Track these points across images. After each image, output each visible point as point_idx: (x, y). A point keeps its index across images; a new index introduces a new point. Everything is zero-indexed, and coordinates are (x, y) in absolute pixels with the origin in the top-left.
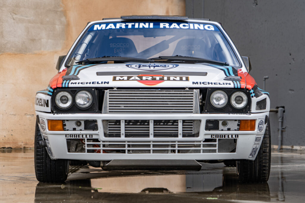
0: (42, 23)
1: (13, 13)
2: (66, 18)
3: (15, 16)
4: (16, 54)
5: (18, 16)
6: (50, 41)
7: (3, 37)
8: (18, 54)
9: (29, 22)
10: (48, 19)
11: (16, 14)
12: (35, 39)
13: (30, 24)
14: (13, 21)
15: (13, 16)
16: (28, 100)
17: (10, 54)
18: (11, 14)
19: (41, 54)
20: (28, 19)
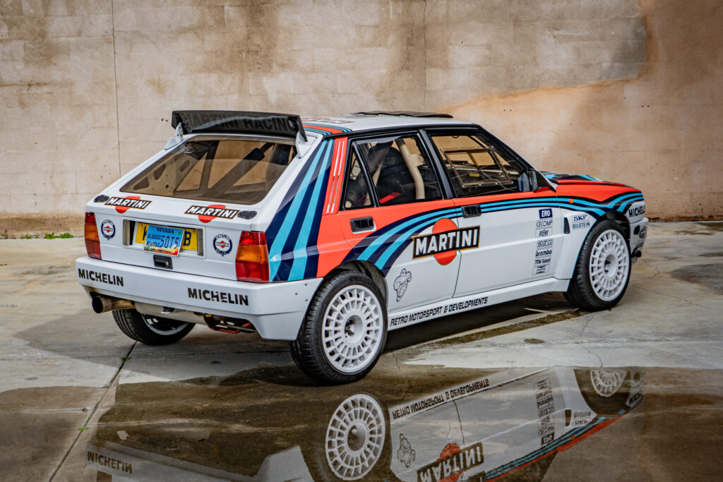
0: (602, 39)
1: (554, 28)
2: (646, 28)
3: (556, 33)
4: (558, 89)
5: (562, 32)
6: (616, 64)
7: (536, 65)
8: (561, 88)
9: (581, 39)
10: (613, 33)
11: (558, 30)
12: (591, 64)
13: (581, 43)
14: (552, 40)
15: (554, 33)
16: (579, 154)
17: (547, 89)
18: (550, 30)
19: (601, 86)
20: (579, 34)
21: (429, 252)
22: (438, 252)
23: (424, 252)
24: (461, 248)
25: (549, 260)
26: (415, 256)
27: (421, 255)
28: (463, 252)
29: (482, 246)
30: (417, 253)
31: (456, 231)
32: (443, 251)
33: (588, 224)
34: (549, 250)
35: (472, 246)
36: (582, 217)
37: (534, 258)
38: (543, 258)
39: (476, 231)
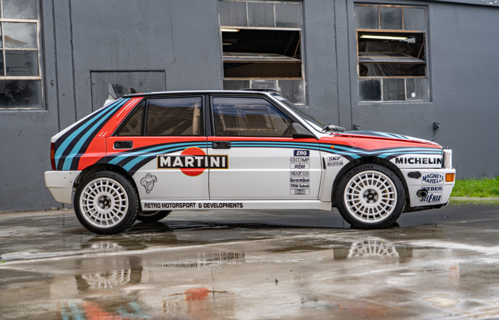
21: (174, 165)
22: (184, 167)
23: (169, 165)
24: (209, 167)
25: (308, 186)
26: (159, 167)
27: (166, 167)
28: (211, 170)
29: (231, 168)
30: (162, 165)
31: (204, 156)
32: (189, 167)
33: (342, 164)
34: (306, 179)
35: (221, 167)
36: (337, 158)
37: (289, 183)
38: (299, 184)
39: (224, 159)
